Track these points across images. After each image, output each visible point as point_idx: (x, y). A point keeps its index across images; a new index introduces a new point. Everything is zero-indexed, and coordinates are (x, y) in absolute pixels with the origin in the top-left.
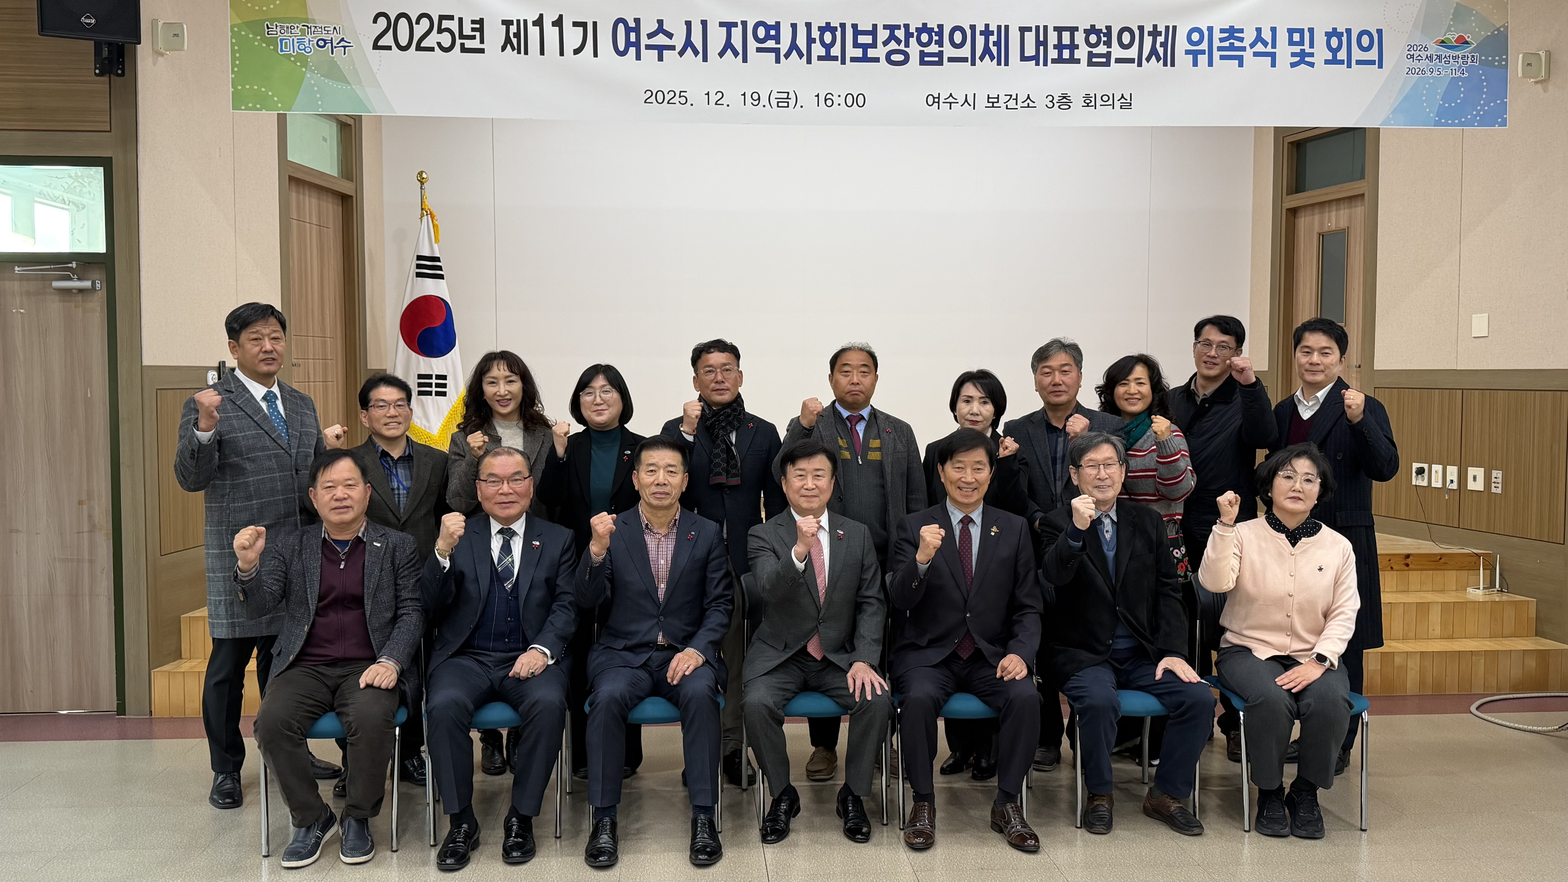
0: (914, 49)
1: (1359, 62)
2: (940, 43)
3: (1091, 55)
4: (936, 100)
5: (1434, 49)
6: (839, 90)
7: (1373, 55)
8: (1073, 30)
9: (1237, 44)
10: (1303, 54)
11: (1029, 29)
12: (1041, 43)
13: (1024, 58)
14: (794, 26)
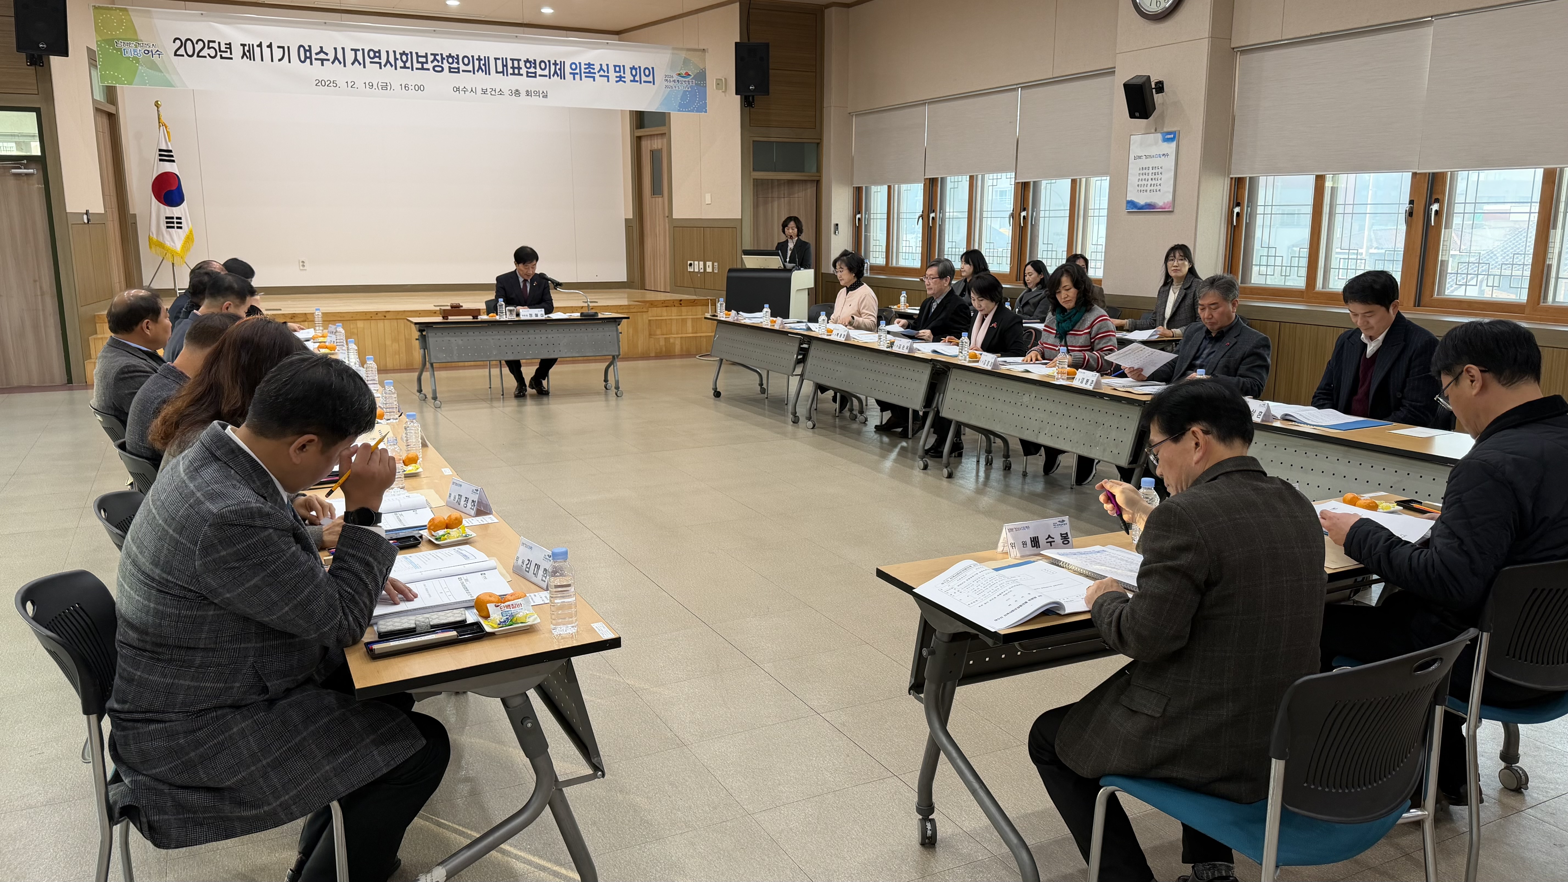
0: (446, 66)
1: (645, 82)
2: (458, 63)
3: (528, 72)
4: (458, 89)
5: (676, 77)
6: (411, 83)
7: (650, 79)
8: (519, 60)
9: (592, 71)
10: (620, 77)
11: (499, 59)
12: (505, 66)
13: (497, 72)
14: (387, 52)
